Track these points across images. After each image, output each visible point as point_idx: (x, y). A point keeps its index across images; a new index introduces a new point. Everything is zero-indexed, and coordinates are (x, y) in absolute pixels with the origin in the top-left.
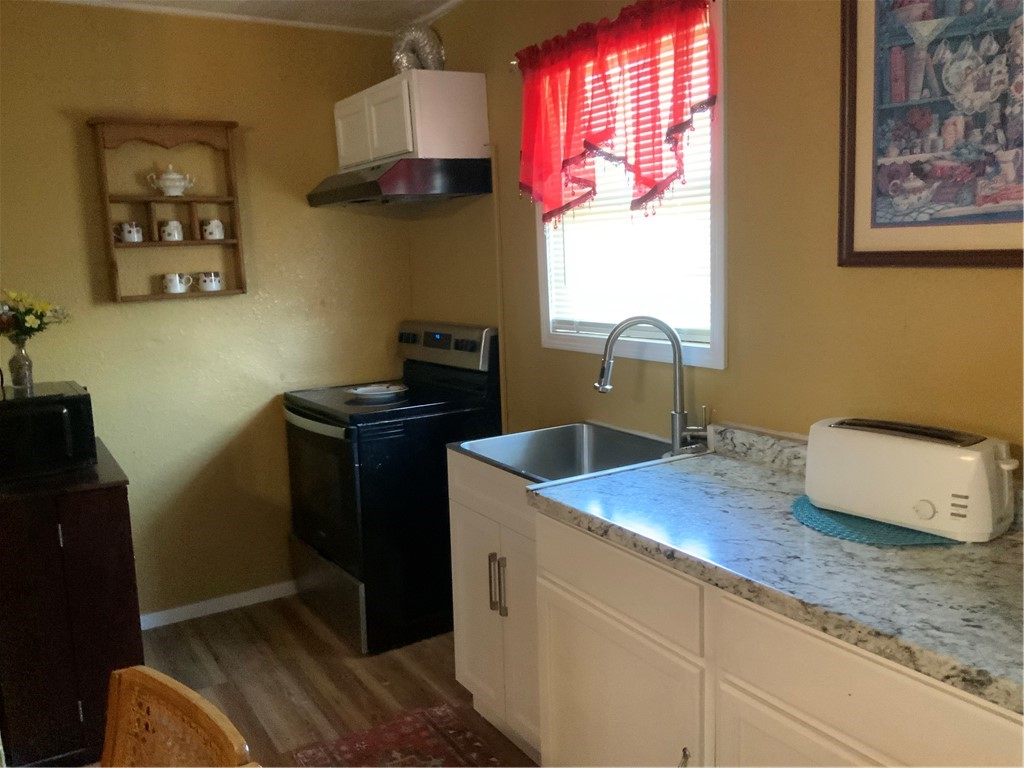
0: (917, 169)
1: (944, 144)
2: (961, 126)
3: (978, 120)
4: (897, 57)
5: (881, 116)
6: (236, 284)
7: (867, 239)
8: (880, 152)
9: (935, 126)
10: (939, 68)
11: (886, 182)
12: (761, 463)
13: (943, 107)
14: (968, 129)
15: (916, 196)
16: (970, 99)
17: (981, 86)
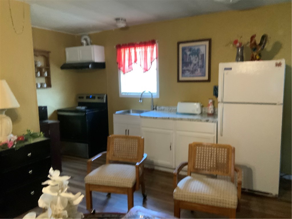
0: (188, 70)
1: (191, 67)
2: (193, 65)
3: (195, 65)
4: (185, 56)
5: (183, 63)
6: (49, 85)
7: (181, 78)
8: (183, 67)
9: (190, 65)
10: (190, 58)
11: (183, 72)
12: (166, 111)
13: (191, 63)
14: (194, 66)
15: (187, 73)
16: (194, 62)
17: (196, 60)
